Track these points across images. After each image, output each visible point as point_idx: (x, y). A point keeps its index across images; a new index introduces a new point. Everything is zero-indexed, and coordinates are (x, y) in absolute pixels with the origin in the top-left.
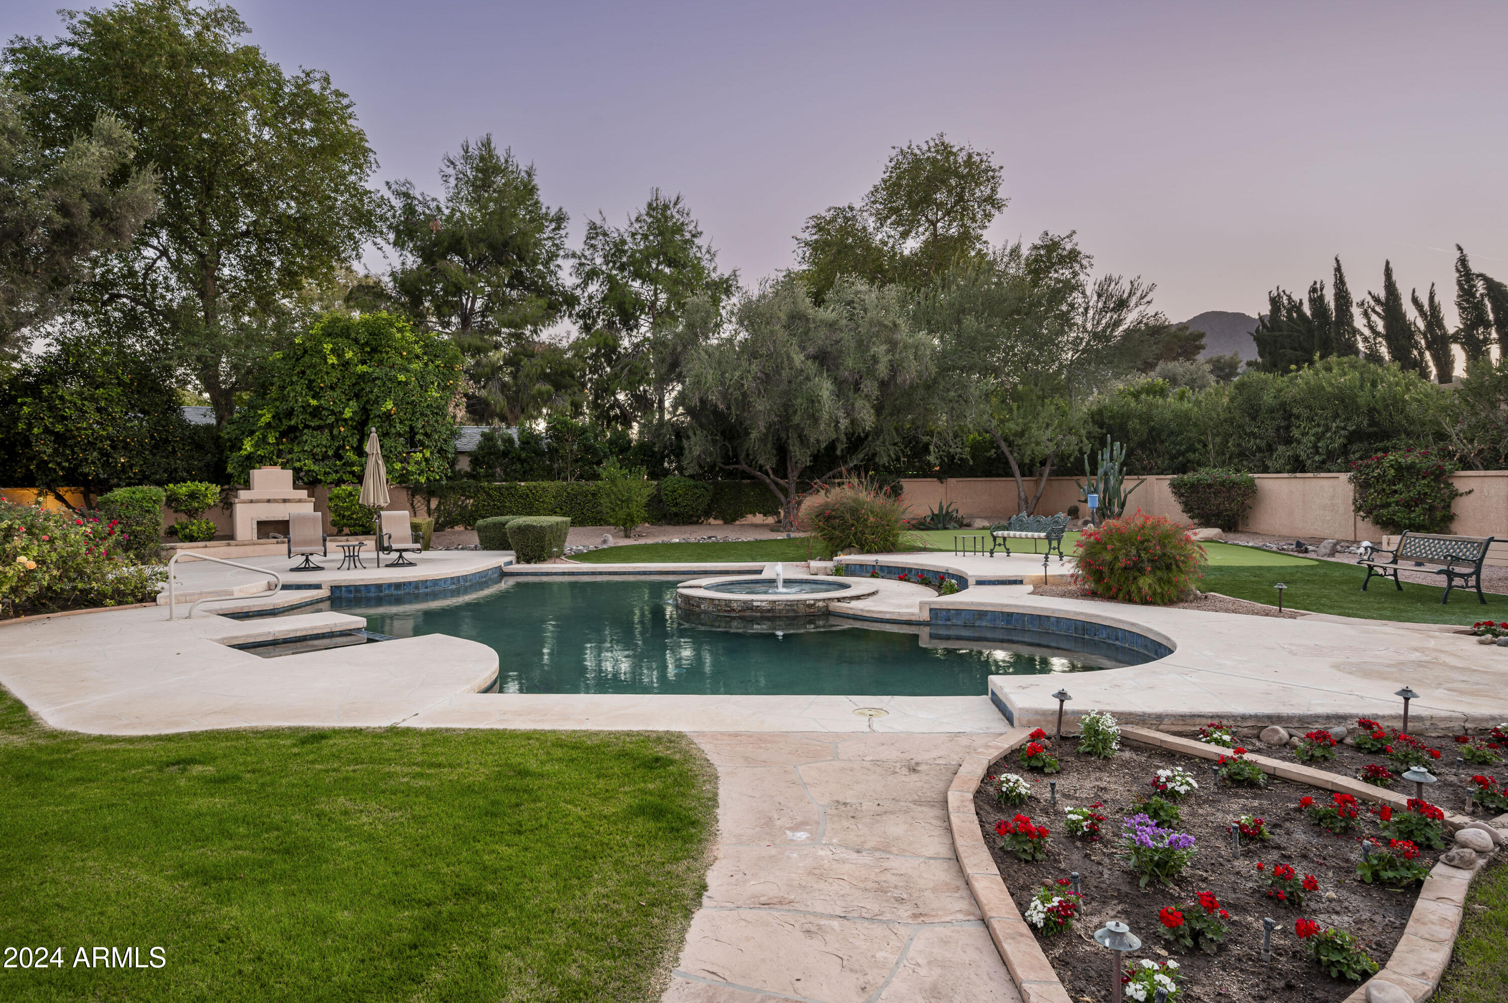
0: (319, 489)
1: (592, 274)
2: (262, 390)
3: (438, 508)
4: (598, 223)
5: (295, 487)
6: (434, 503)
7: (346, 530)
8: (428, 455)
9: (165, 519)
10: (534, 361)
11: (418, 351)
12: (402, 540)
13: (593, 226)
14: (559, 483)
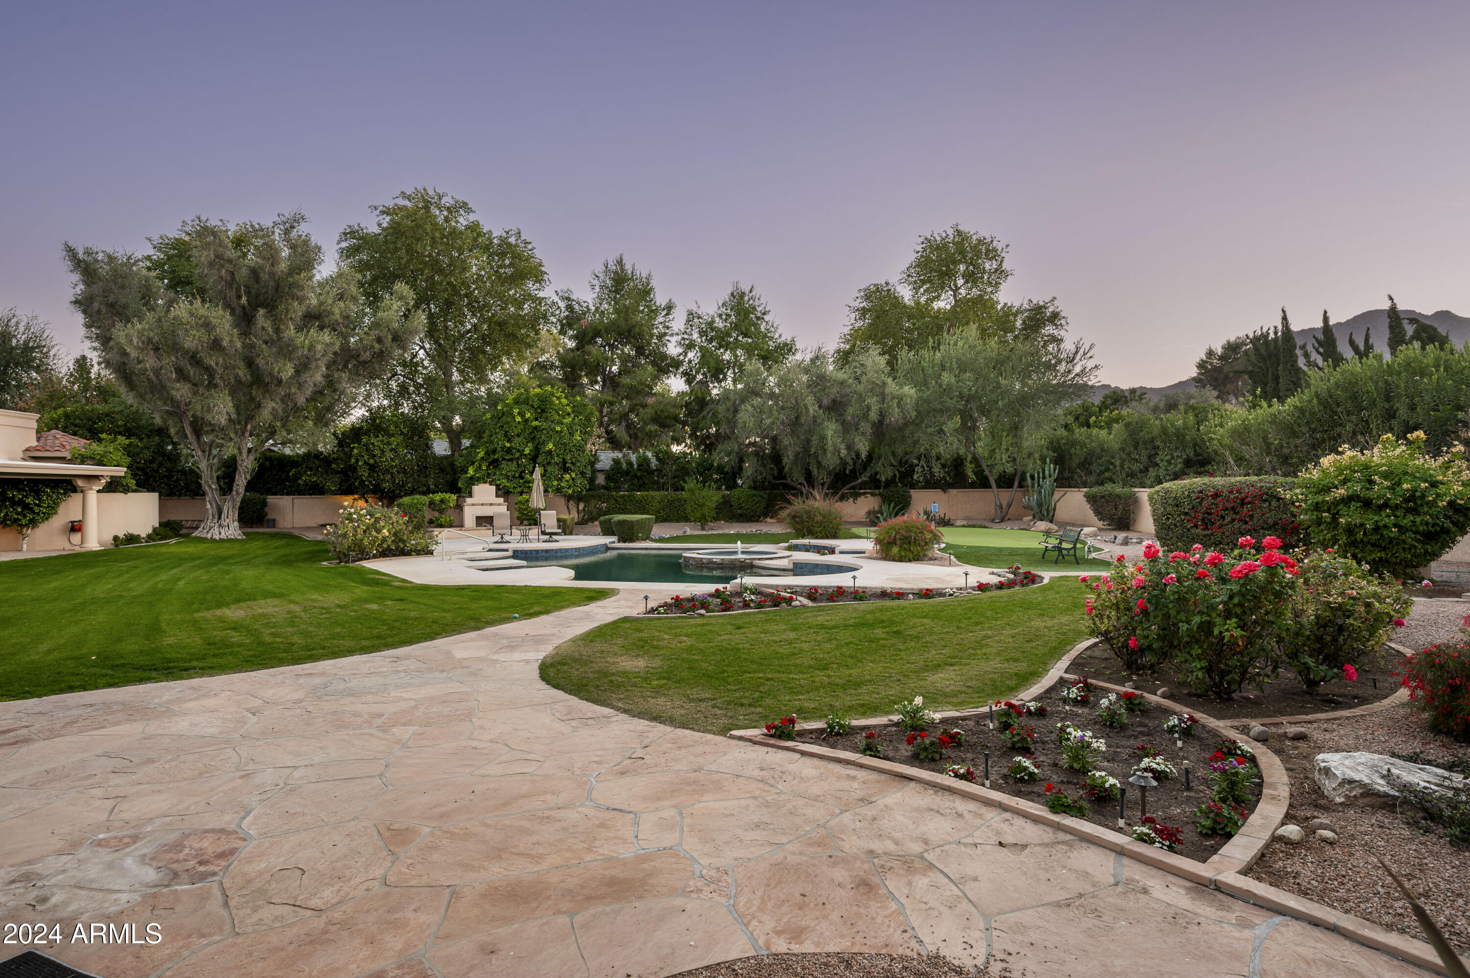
0: (511, 497)
1: (690, 346)
2: (479, 436)
3: (584, 509)
4: (695, 309)
5: (497, 496)
6: (581, 506)
7: (526, 522)
8: (573, 475)
9: (428, 514)
10: (647, 410)
11: (569, 409)
12: (552, 527)
13: (690, 313)
14: (662, 493)
